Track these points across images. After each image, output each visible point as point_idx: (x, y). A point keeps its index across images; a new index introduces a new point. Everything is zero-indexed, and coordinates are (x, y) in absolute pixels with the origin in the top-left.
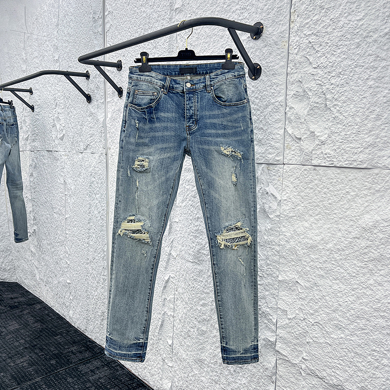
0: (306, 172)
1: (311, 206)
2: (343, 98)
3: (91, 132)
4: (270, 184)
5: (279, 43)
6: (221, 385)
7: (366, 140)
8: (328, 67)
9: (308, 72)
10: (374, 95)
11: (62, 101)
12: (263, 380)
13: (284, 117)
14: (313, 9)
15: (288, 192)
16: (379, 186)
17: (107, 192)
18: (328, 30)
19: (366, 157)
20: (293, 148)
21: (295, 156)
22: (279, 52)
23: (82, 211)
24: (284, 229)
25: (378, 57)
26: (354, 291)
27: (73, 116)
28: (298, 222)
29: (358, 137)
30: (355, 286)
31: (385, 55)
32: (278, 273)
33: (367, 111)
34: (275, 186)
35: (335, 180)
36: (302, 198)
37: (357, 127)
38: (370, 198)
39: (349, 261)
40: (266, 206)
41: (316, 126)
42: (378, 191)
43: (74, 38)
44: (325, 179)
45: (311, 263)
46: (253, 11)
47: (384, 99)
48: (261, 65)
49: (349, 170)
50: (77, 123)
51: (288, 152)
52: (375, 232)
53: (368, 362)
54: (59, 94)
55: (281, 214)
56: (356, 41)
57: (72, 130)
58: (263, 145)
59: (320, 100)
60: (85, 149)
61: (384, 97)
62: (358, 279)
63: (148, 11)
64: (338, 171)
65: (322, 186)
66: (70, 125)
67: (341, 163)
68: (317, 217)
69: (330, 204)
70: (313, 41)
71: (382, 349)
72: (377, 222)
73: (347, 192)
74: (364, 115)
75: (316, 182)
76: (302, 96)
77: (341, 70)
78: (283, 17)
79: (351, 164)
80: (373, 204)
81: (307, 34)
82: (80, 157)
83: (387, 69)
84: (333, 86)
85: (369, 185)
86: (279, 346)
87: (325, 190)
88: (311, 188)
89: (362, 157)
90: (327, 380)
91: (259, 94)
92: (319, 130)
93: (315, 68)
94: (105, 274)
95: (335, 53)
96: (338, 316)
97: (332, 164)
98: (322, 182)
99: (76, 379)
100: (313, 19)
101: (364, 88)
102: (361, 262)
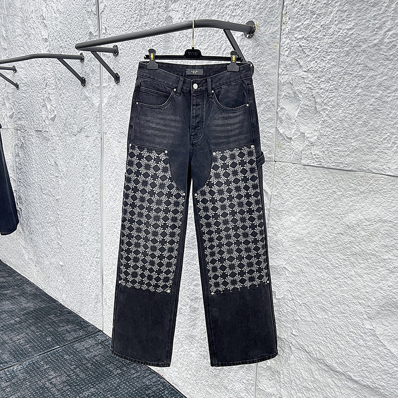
0: (296, 171)
1: (300, 202)
2: (332, 103)
5: (270, 43)
7: (352, 144)
8: (318, 72)
9: (299, 75)
10: (361, 102)
11: (52, 82)
13: (275, 116)
14: (304, 13)
15: (278, 188)
16: (364, 188)
17: (101, 176)
18: (319, 35)
19: (352, 160)
20: (284, 147)
21: (286, 154)
22: (270, 52)
25: (366, 66)
26: (336, 279)
28: (286, 216)
29: (345, 141)
30: (338, 276)
31: (373, 65)
33: (355, 117)
34: (267, 181)
35: (323, 180)
36: (292, 194)
37: (344, 131)
38: (355, 198)
39: (332, 253)
41: (306, 127)
42: (362, 192)
44: (313, 178)
47: (371, 107)
48: (253, 63)
49: (336, 171)
51: (279, 150)
54: (49, 74)
56: (346, 49)
57: (64, 111)
59: (309, 102)
61: (371, 105)
64: (327, 171)
66: (62, 106)
67: (328, 164)
68: (305, 213)
69: (317, 201)
70: (303, 45)
73: (334, 191)
74: (351, 121)
75: (305, 180)
76: (294, 97)
77: (330, 76)
78: (274, 18)
79: (338, 166)
81: (298, 38)
82: (73, 139)
84: (322, 91)
85: (354, 186)
87: (313, 188)
88: (301, 186)
89: (348, 160)
92: (308, 132)
93: (305, 71)
95: (325, 59)
97: (321, 164)
98: (311, 181)
99: (72, 356)
100: (304, 23)
101: (352, 95)
102: (344, 255)
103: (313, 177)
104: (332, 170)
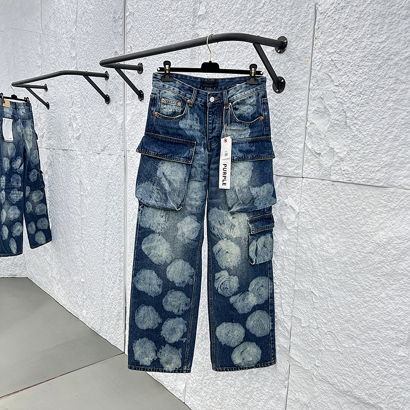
0: (324, 187)
1: (328, 220)
2: (363, 117)
3: (109, 134)
4: (288, 196)
5: (302, 58)
6: (236, 388)
7: (383, 159)
8: (349, 86)
9: (330, 90)
10: (393, 116)
11: (79, 100)
12: (276, 384)
13: (304, 131)
14: (337, 28)
15: (306, 205)
16: (394, 205)
17: (125, 194)
18: (351, 49)
19: (382, 175)
20: (312, 162)
21: (314, 170)
22: (302, 67)
23: (99, 212)
24: (301, 241)
25: (398, 79)
26: (366, 303)
27: (90, 116)
28: (315, 235)
29: (376, 156)
30: (368, 299)
31: (405, 79)
32: (294, 283)
33: (386, 132)
34: (294, 199)
35: (352, 196)
36: (320, 212)
37: (375, 146)
38: (385, 215)
39: (362, 275)
40: (285, 218)
41: (335, 143)
42: (393, 209)
43: (93, 37)
45: (327, 275)
46: (277, 24)
47: (403, 121)
48: (285, 79)
49: (365, 187)
50: (95, 124)
51: (307, 166)
52: (389, 248)
53: (377, 371)
54: (76, 92)
55: (298, 225)
56: (378, 62)
57: (89, 130)
58: (283, 157)
59: (340, 117)
60: (102, 151)
61: (403, 119)
62: (370, 292)
63: (171, 16)
64: (356, 187)
65: (339, 201)
66: (87, 125)
67: (359, 180)
68: (333, 231)
69: (346, 219)
70: (335, 59)
71: (391, 359)
72: (391, 238)
73: (364, 208)
74: (382, 135)
75: (334, 197)
76: (323, 112)
77: (362, 90)
78: (307, 33)
79: (368, 182)
80: (388, 221)
81: (330, 52)
82: (97, 157)
83: (407, 92)
84: (353, 105)
85: (385, 203)
86: (293, 352)
87: (342, 205)
88: (329, 203)
89: (379, 175)
90: (337, 386)
91: (281, 107)
92: (338, 147)
93: (336, 86)
94: (122, 275)
95: (356, 73)
96: (350, 327)
97: (350, 180)
98: (340, 197)
100: (337, 37)
101: (383, 109)
102: (375, 276)
103: (341, 194)
104: (361, 186)
